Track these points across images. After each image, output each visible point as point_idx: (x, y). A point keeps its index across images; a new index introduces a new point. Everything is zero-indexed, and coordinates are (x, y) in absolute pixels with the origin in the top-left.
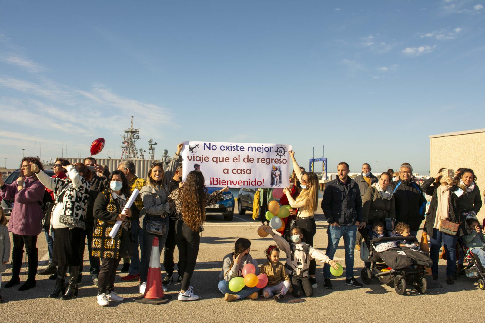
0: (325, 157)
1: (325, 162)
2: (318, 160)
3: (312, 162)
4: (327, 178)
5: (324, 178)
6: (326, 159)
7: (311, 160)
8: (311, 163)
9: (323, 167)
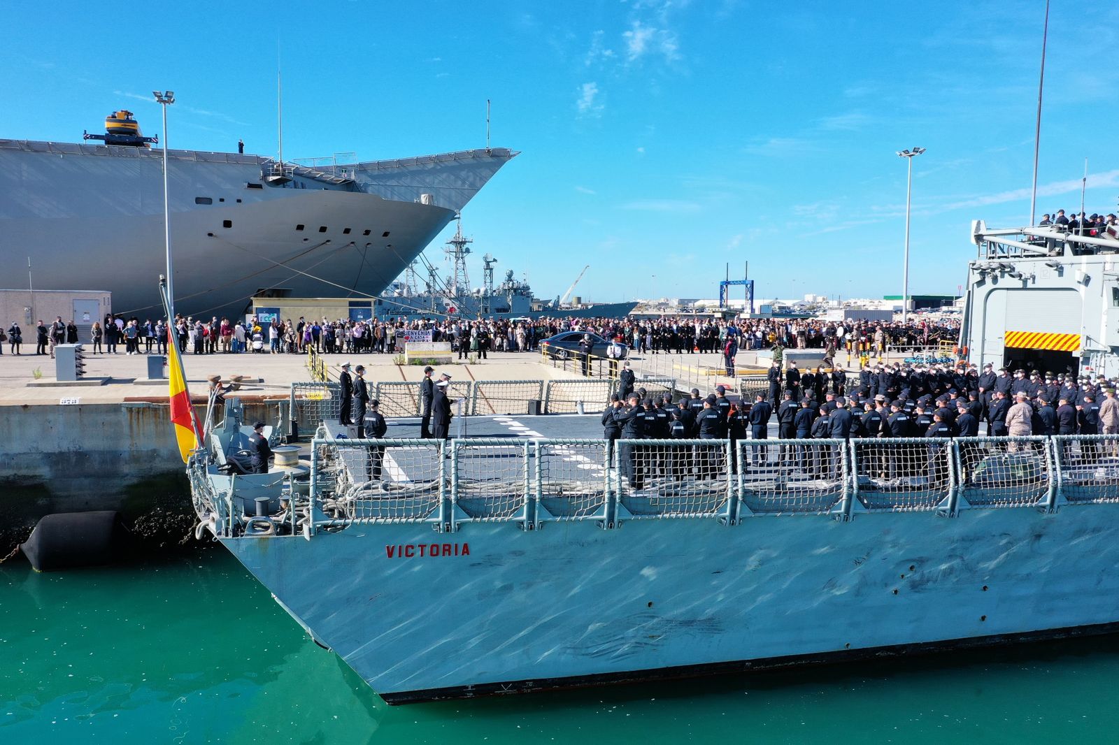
0: (750, 279)
1: (749, 286)
2: (735, 283)
3: (725, 286)
4: (753, 310)
5: (750, 311)
6: (753, 281)
7: (721, 282)
8: (722, 287)
9: (746, 294)
